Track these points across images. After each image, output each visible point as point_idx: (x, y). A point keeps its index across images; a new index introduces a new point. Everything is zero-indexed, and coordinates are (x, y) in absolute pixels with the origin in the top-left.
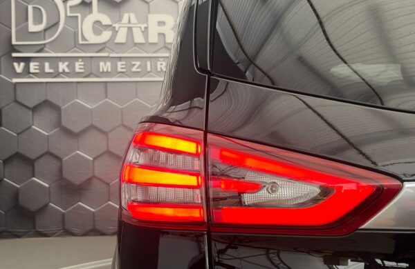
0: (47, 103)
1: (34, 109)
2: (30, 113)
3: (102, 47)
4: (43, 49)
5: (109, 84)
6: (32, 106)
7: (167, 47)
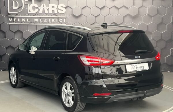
0: (19, 31)
1: (15, 33)
2: (14, 33)
3: (35, 14)
4: (17, 14)
5: (37, 26)
6: (14, 32)
7: (55, 14)
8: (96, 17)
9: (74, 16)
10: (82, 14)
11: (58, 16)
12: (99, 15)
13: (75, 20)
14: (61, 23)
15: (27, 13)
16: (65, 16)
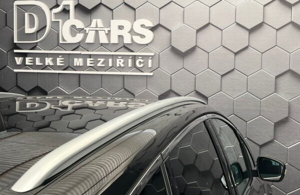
0: (38, 88)
1: (30, 92)
3: (77, 46)
4: (36, 46)
5: (81, 76)
6: (27, 90)
7: (126, 47)
8: (236, 54)
9: (175, 51)
10: (196, 46)
11: (132, 51)
12: (246, 48)
13: (176, 63)
14: (139, 70)
15: (58, 44)
16: (152, 52)
